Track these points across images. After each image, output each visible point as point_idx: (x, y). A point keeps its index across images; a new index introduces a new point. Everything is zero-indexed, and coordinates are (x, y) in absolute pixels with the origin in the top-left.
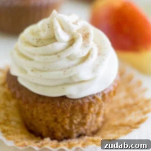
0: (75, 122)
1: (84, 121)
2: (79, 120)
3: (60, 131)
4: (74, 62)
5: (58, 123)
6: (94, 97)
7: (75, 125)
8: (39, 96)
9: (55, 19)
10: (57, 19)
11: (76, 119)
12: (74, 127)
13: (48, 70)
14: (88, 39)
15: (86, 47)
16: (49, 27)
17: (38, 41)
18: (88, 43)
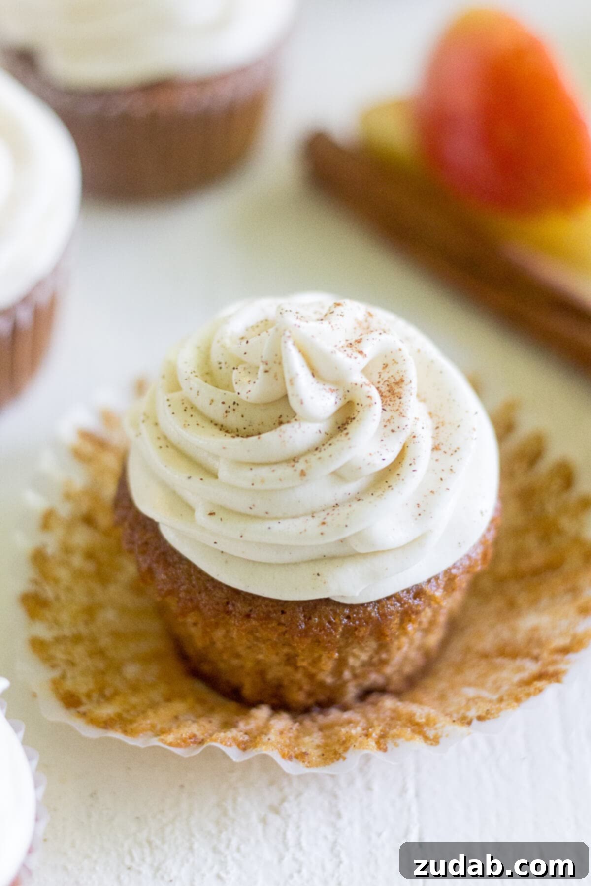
0: (351, 661)
1: (384, 656)
2: (364, 657)
3: (301, 688)
4: (352, 487)
5: (297, 668)
6: (418, 592)
7: (353, 669)
8: (237, 592)
9: (290, 343)
10: (294, 344)
11: (354, 656)
12: (347, 674)
13: (266, 516)
14: (398, 401)
15: (393, 431)
16: (266, 371)
17: (229, 410)
18: (402, 415)
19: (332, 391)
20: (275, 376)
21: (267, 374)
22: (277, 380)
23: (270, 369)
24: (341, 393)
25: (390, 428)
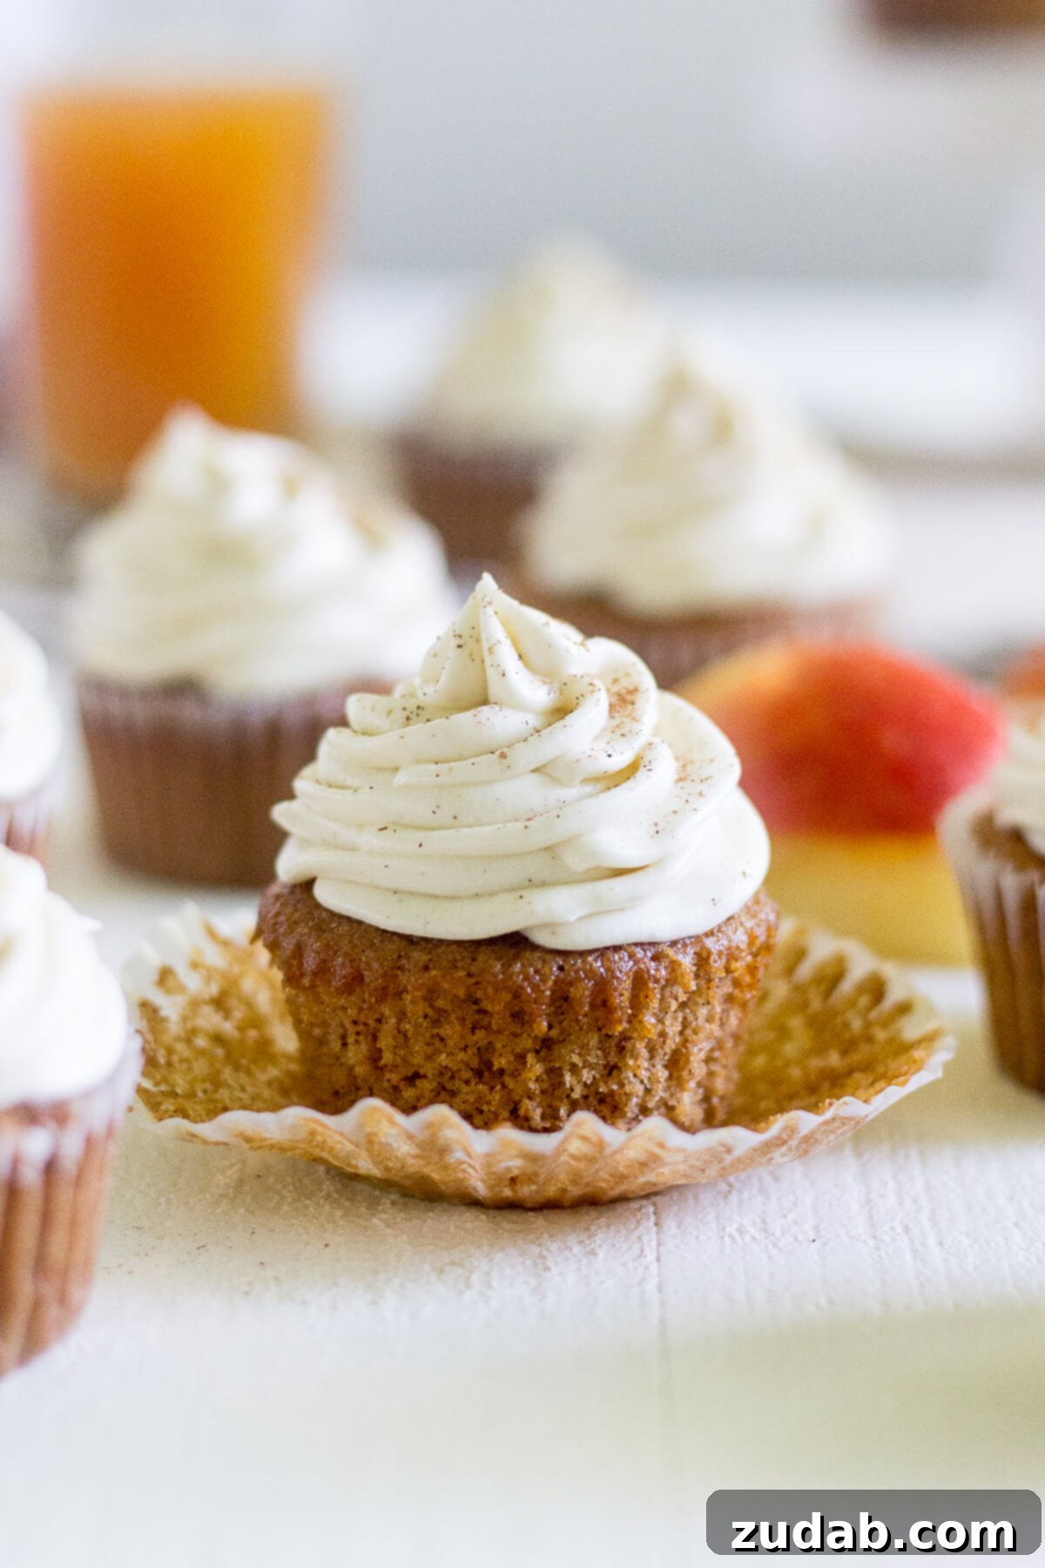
6: (657, 953)
13: (454, 824)
14: (630, 707)
15: (623, 735)
16: (460, 646)
17: (411, 716)
18: (635, 720)
19: (545, 683)
20: (471, 654)
21: (461, 649)
22: (473, 660)
23: (465, 643)
24: (556, 686)
25: (618, 733)
